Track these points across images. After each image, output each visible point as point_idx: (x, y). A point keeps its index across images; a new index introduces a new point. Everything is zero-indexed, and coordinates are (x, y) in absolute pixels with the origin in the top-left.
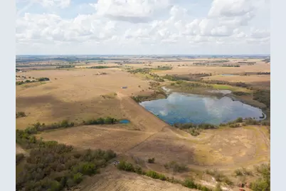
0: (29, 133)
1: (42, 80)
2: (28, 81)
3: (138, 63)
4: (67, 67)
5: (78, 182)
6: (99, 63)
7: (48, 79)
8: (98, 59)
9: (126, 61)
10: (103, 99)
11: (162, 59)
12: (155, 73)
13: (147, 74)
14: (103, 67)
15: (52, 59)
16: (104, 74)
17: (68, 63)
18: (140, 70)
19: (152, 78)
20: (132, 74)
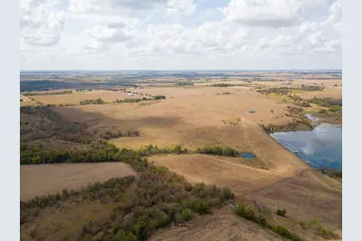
0: (142, 155)
1: (158, 98)
2: (144, 99)
3: (273, 80)
4: (185, 84)
5: (188, 219)
6: (221, 81)
7: (164, 98)
8: (221, 75)
9: (257, 78)
10: (222, 124)
11: (310, 76)
12: (297, 94)
13: (284, 96)
14: (226, 86)
15: (170, 75)
16: (227, 93)
17: (186, 80)
18: (274, 90)
19: (292, 101)
20: (264, 95)
